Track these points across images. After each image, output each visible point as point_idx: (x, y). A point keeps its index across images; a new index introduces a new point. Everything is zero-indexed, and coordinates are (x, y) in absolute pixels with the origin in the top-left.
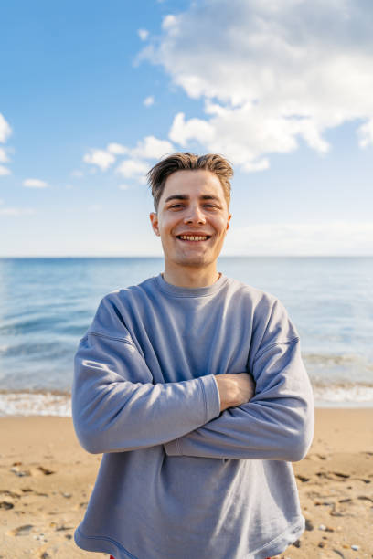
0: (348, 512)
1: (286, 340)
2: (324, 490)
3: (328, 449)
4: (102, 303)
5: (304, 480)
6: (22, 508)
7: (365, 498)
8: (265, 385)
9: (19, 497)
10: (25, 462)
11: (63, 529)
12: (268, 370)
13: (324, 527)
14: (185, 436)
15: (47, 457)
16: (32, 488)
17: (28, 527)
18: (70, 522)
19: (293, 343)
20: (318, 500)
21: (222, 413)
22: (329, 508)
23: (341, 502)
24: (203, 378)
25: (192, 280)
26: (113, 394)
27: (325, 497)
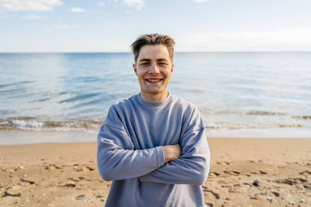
0: (238, 190)
1: (198, 128)
2: (227, 180)
3: (230, 159)
4: (110, 108)
5: (217, 174)
6: (79, 187)
7: (247, 184)
8: (186, 151)
9: (78, 181)
10: (80, 164)
11: (99, 197)
12: (188, 144)
13: (225, 198)
14: (148, 174)
15: (90, 162)
16: (84, 177)
17: (83, 196)
18: (103, 193)
19: (201, 130)
20: (223, 184)
21: (165, 164)
22: (228, 189)
23: (235, 185)
24: (157, 148)
25: (153, 99)
26: (115, 155)
27: (227, 183)
